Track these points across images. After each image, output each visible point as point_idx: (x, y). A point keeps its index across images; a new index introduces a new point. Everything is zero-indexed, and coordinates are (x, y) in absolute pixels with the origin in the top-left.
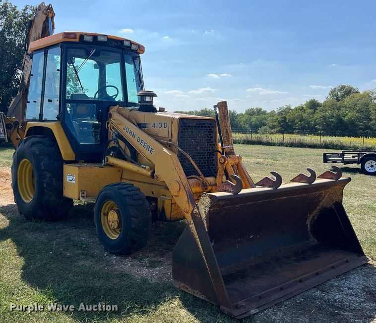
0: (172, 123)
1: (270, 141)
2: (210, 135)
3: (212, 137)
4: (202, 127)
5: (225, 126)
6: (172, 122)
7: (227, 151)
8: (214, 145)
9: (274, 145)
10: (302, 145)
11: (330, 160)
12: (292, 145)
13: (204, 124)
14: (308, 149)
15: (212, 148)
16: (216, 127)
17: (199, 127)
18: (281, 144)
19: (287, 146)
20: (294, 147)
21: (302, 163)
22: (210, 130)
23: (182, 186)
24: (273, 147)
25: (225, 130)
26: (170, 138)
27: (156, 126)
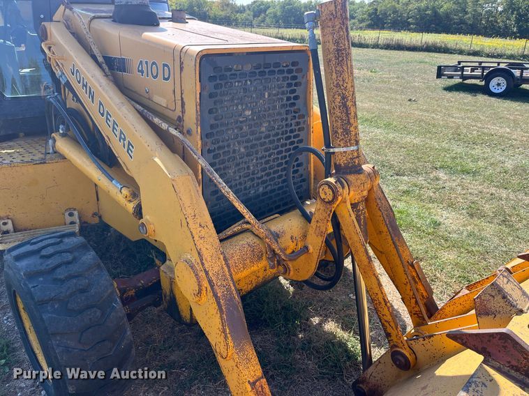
0: (181, 69)
1: (363, 42)
2: (293, 91)
3: (296, 98)
4: (272, 72)
5: (338, 85)
6: (181, 63)
7: (342, 161)
8: (303, 116)
9: (366, 46)
10: (399, 47)
11: (444, 75)
12: (388, 47)
13: (277, 65)
14: (407, 53)
15: (298, 123)
16: (308, 69)
17: (262, 73)
18: (376, 46)
19: (382, 48)
20: (391, 49)
21: (404, 75)
22: (295, 78)
23: (205, 284)
24: (366, 49)
25: (338, 99)
26: (178, 112)
27: (145, 70)
